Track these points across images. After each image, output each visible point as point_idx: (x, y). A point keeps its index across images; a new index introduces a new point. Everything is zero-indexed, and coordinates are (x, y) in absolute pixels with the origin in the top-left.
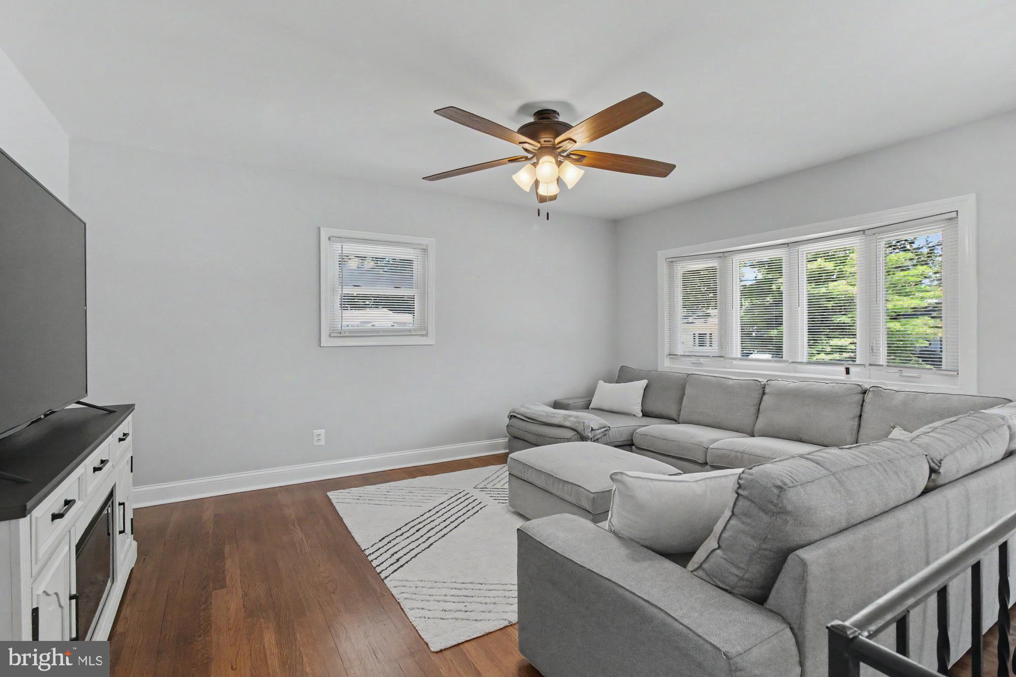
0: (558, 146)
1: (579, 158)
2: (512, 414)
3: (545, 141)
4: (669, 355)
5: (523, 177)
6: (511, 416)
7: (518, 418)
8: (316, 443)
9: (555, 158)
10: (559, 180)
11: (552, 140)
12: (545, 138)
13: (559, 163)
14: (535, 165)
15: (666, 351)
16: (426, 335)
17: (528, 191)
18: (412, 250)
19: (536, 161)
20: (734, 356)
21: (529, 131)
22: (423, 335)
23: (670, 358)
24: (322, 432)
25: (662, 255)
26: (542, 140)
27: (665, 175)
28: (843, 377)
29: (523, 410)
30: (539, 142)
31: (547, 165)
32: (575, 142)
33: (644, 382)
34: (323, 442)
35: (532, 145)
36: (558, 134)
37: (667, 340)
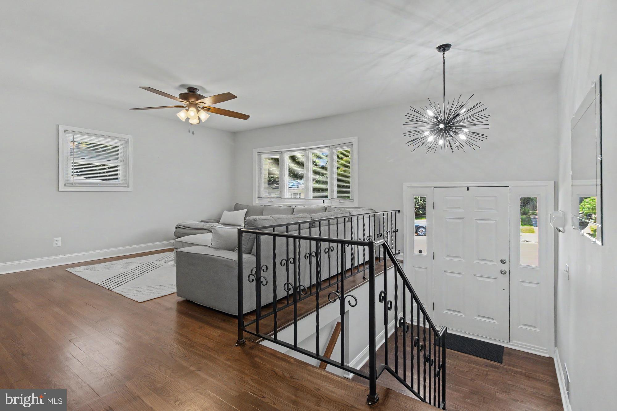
0: (198, 104)
1: (208, 109)
2: (177, 226)
3: (192, 101)
4: (258, 198)
5: (182, 115)
6: (177, 227)
7: (180, 228)
8: (55, 245)
9: (196, 108)
10: (199, 118)
11: (195, 101)
12: (192, 100)
13: (198, 111)
14: (187, 110)
15: (257, 196)
16: (128, 187)
17: (184, 121)
18: (118, 141)
19: (188, 109)
20: (286, 197)
21: (184, 97)
22: (125, 187)
23: (259, 199)
24: (60, 239)
25: (255, 151)
26: (190, 101)
27: (247, 119)
28: (322, 203)
29: (183, 224)
30: (189, 102)
31: (192, 111)
32: (205, 104)
33: (245, 210)
34: (60, 244)
35: (185, 103)
36: (198, 100)
37: (257, 191)
